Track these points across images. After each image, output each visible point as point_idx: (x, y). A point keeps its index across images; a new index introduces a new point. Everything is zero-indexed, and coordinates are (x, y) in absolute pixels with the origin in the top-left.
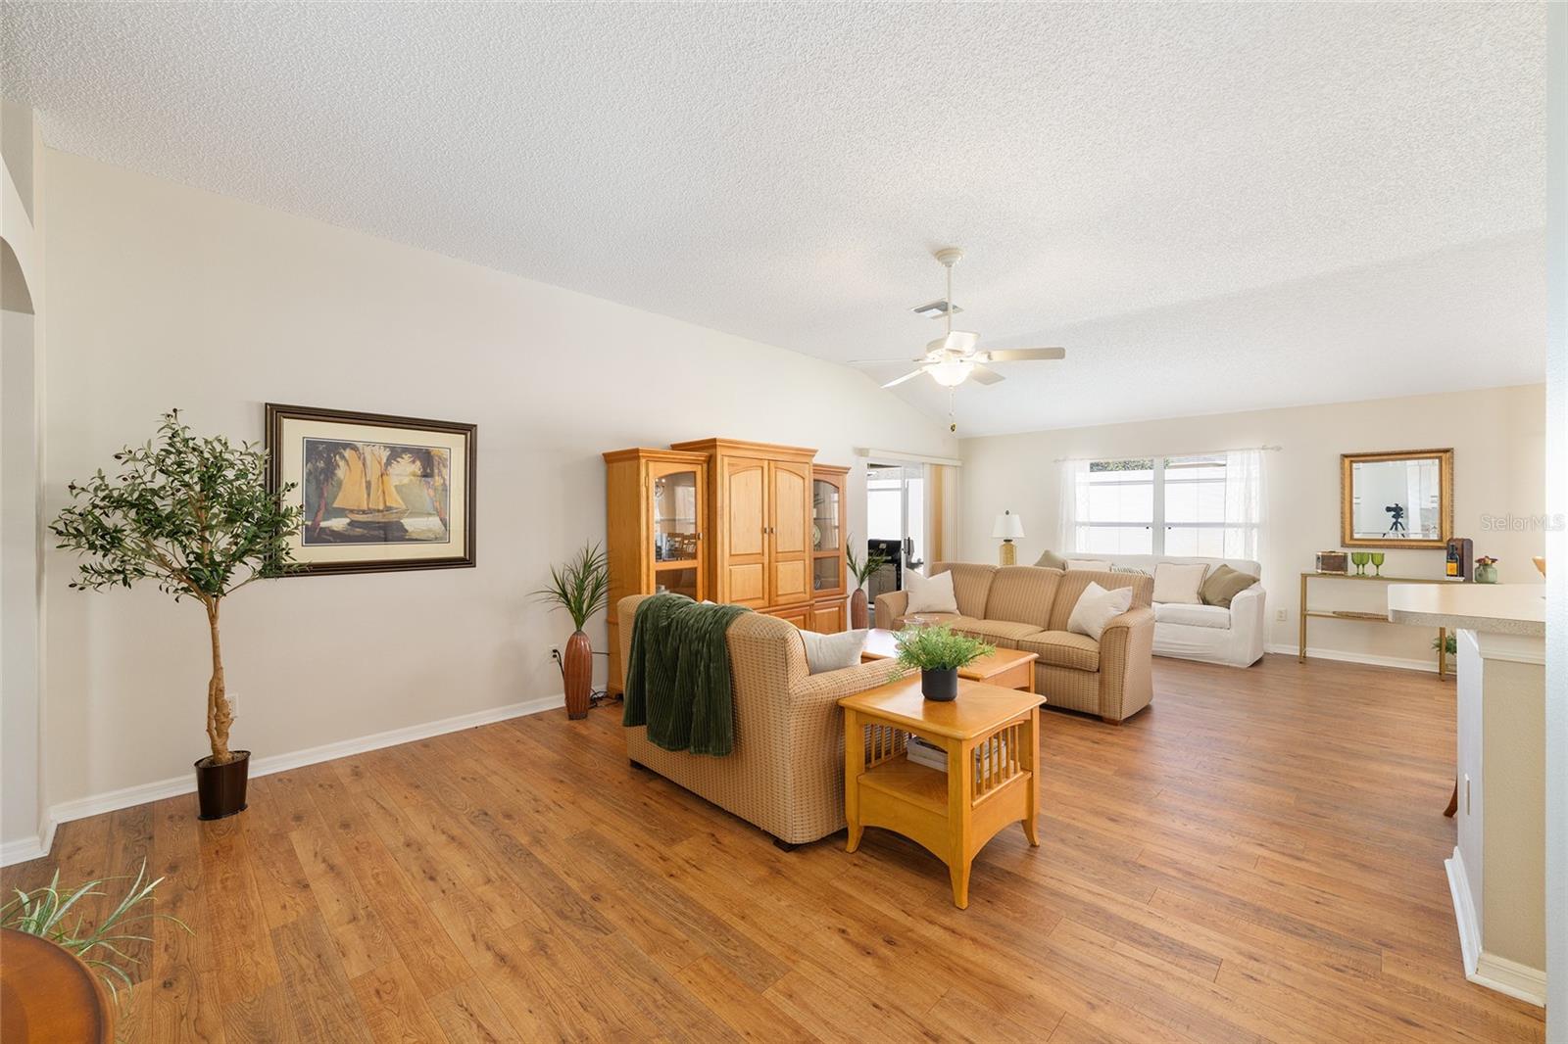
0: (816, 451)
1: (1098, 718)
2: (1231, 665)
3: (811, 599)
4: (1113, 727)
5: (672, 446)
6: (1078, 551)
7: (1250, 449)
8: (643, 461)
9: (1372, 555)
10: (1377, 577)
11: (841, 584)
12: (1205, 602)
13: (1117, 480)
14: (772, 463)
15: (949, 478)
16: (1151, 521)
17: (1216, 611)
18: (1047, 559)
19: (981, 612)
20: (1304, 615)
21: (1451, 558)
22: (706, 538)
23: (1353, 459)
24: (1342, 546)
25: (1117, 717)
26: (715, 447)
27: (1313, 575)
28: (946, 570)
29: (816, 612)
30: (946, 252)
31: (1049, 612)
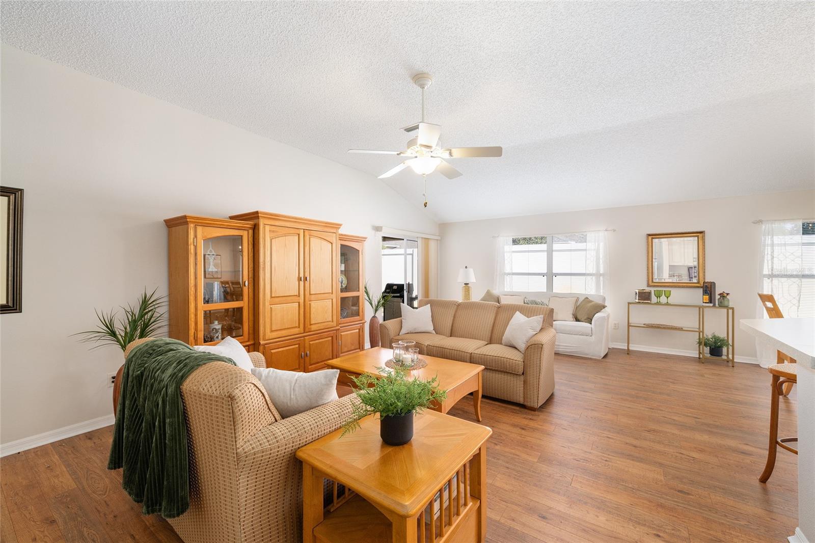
0: (340, 225)
1: (523, 406)
2: (592, 357)
3: (337, 326)
4: (533, 412)
5: (229, 217)
6: (506, 290)
7: (599, 231)
8: (192, 226)
9: (665, 291)
10: (667, 304)
11: (361, 313)
12: (577, 320)
13: (527, 250)
14: (306, 232)
15: (433, 245)
16: (546, 272)
17: (584, 325)
18: (489, 296)
19: (448, 331)
20: (629, 326)
21: (705, 293)
22: (251, 286)
23: (653, 237)
24: (648, 286)
25: (536, 406)
26: (258, 218)
27: (633, 303)
28: (428, 304)
29: (342, 334)
30: (420, 76)
31: (490, 331)
